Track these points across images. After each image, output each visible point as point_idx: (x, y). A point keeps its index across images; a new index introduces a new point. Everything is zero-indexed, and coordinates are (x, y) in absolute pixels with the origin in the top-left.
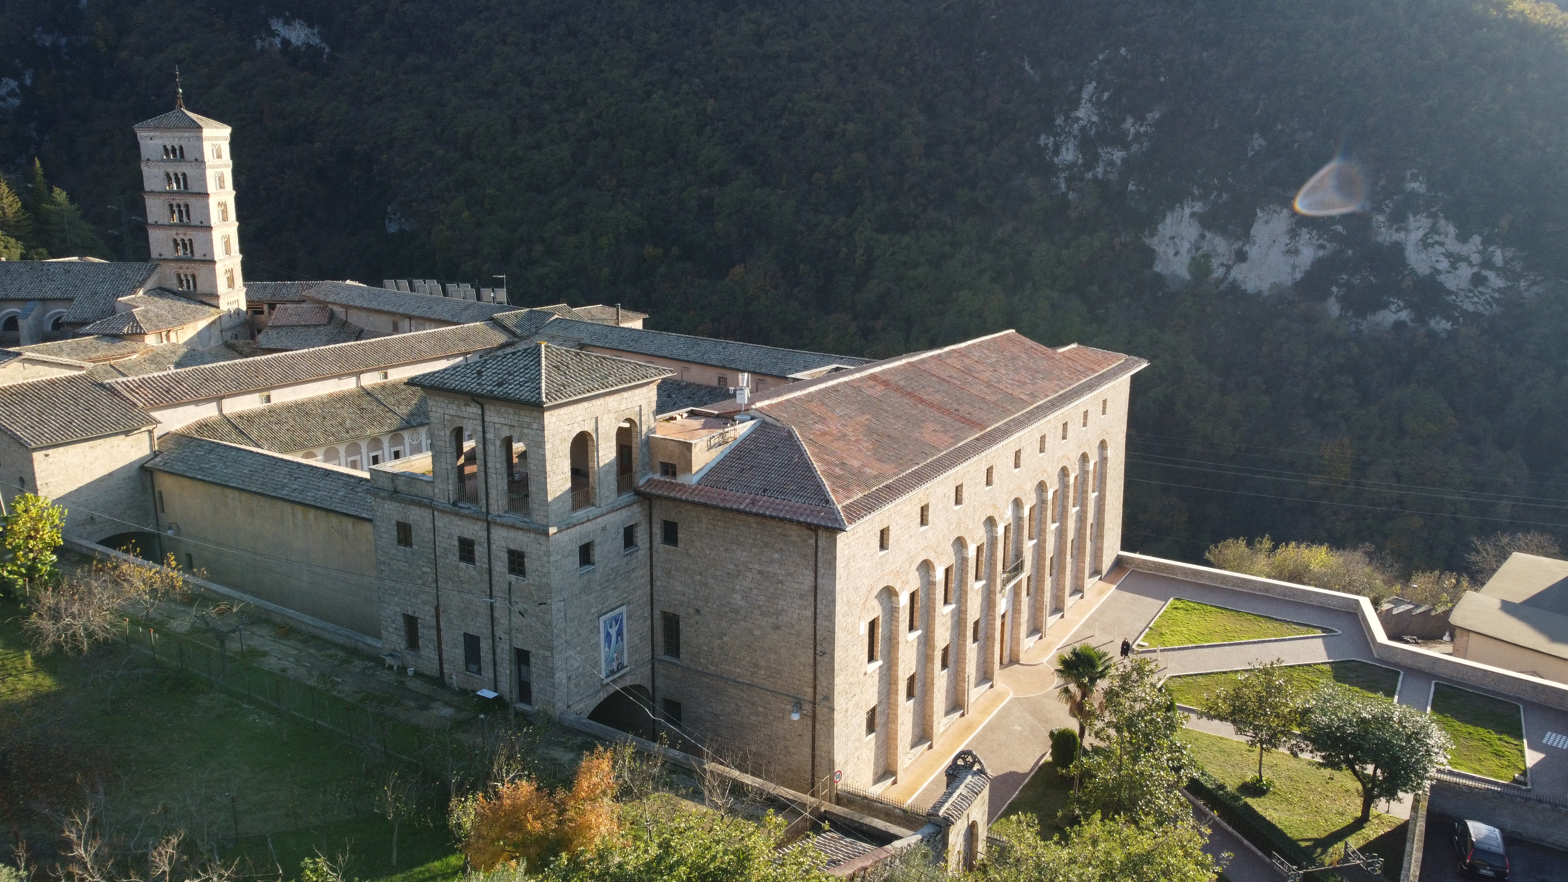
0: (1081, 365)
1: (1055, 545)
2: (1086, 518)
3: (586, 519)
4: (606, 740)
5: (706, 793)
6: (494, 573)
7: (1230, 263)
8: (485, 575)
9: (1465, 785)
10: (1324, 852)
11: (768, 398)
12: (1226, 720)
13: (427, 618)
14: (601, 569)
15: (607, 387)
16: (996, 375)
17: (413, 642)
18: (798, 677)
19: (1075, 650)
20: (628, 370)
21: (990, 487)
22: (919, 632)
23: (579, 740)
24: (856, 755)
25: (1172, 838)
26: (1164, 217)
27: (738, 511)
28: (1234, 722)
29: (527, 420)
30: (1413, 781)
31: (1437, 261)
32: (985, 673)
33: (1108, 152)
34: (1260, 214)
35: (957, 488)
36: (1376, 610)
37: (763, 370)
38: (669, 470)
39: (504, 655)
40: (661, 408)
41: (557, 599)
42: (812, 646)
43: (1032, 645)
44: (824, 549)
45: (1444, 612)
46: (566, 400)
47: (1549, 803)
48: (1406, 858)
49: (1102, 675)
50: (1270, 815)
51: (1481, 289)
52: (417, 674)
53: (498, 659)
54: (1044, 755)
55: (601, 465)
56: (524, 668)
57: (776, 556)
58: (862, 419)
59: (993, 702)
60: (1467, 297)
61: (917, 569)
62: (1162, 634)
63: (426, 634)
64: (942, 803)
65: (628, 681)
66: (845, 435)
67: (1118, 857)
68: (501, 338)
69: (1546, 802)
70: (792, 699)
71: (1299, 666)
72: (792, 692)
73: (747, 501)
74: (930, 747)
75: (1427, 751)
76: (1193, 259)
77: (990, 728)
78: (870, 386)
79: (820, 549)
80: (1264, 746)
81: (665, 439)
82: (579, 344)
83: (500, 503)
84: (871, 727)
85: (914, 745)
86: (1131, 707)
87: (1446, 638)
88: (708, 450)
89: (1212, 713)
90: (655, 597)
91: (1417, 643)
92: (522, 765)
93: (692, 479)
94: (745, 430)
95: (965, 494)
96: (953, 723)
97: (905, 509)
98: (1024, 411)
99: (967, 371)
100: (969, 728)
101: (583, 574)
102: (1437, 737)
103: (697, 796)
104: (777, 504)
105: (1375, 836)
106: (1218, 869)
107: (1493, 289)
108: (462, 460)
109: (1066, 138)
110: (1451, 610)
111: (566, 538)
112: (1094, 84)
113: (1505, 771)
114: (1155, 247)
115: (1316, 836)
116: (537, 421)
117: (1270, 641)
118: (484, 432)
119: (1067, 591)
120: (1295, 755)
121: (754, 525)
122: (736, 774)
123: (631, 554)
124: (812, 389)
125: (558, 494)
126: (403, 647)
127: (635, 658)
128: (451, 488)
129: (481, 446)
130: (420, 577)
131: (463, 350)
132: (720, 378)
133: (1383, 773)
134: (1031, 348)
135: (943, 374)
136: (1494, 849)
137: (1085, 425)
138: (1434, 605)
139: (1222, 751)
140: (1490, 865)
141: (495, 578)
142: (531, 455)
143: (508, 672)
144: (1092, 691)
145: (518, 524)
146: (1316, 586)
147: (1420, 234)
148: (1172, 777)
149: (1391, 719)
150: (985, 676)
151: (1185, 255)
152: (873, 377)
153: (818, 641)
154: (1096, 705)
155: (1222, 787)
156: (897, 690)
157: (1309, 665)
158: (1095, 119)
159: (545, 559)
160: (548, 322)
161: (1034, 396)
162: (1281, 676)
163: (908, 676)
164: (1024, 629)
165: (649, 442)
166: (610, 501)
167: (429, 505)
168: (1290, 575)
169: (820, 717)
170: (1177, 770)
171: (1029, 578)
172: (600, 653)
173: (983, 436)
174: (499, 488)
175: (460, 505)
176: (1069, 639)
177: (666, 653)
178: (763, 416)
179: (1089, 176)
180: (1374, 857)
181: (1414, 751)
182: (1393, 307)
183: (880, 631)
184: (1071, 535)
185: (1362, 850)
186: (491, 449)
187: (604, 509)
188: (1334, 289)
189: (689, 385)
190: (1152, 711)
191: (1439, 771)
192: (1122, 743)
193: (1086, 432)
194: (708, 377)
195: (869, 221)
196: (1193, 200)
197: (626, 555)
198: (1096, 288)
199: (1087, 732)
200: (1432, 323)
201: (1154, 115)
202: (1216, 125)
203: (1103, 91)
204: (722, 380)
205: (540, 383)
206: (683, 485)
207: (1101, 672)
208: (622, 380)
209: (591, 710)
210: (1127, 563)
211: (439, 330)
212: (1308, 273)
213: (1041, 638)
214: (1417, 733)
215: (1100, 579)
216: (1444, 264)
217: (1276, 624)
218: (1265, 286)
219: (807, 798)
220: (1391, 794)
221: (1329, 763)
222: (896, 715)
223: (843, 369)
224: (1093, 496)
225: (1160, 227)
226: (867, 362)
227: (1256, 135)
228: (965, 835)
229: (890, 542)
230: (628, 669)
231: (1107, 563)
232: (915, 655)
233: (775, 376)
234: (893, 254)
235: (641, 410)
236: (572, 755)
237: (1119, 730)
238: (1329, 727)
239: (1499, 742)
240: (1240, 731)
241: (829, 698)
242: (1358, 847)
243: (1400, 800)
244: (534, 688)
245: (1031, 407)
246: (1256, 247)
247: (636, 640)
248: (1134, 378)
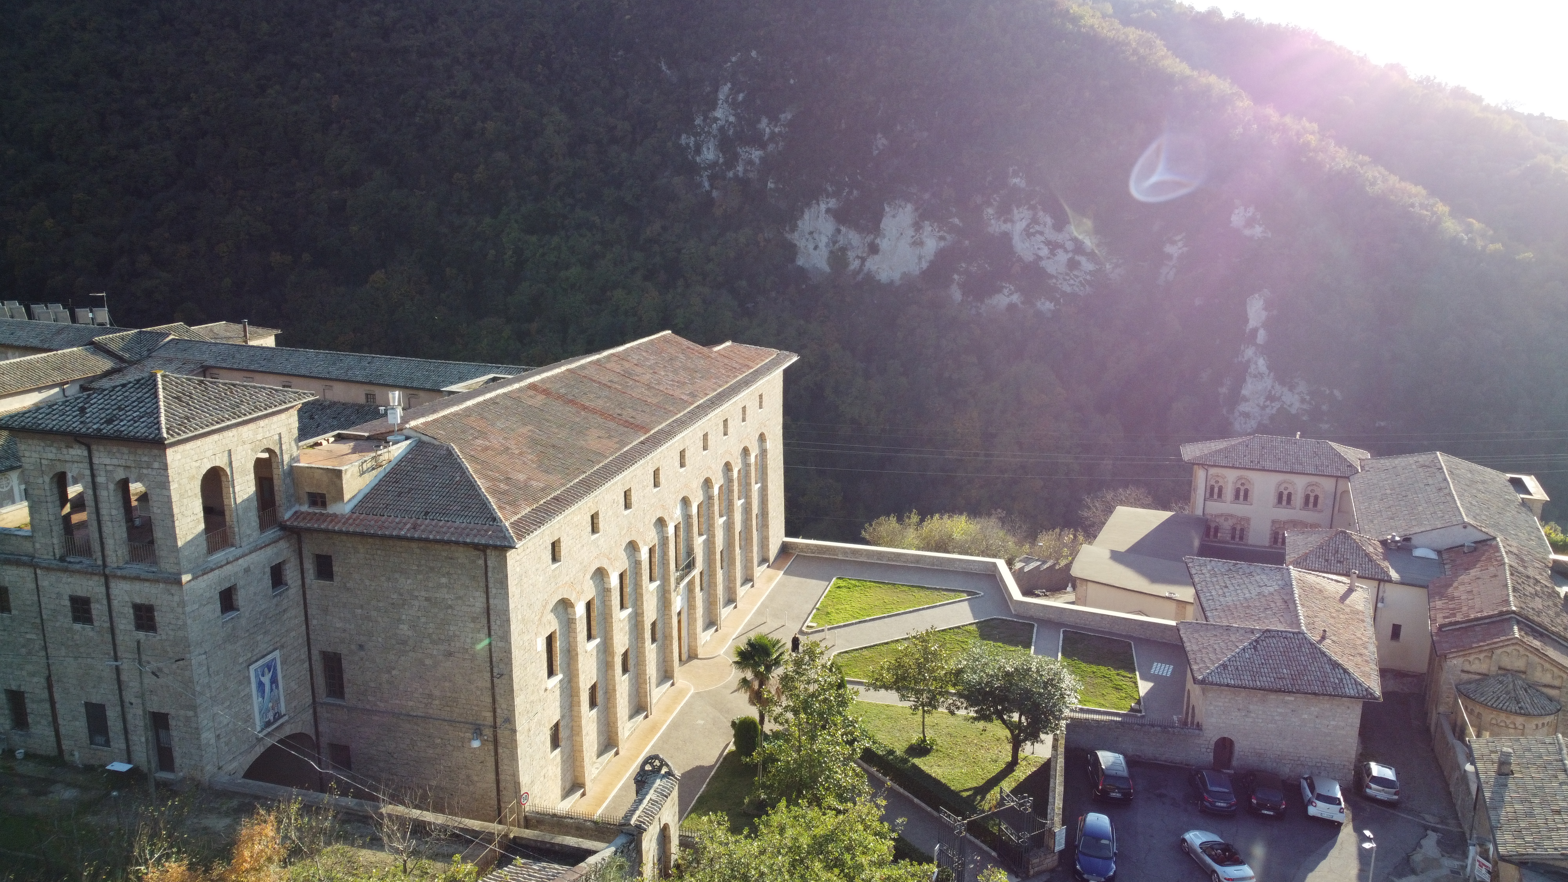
0: (737, 362)
1: (724, 538)
2: (751, 509)
3: (225, 562)
4: (266, 799)
5: (385, 839)
6: (117, 632)
7: (864, 255)
8: (106, 635)
9: (1093, 720)
10: (983, 798)
11: (423, 416)
12: (891, 688)
13: (37, 691)
14: (247, 614)
15: (239, 417)
16: (656, 377)
17: (20, 719)
18: (475, 702)
19: (749, 640)
20: (263, 396)
21: (658, 489)
22: (598, 640)
23: (235, 803)
24: (542, 774)
25: (852, 815)
26: (803, 213)
27: (399, 538)
28: (898, 690)
29: (146, 459)
30: (1051, 723)
31: (1039, 249)
32: (666, 671)
33: (746, 152)
34: (887, 209)
35: (625, 492)
36: (1010, 569)
37: (415, 385)
38: (318, 500)
39: (137, 722)
40: (304, 432)
41: (197, 653)
42: (488, 669)
43: (708, 638)
44: (494, 568)
45: (1066, 565)
46: (191, 434)
47: (1160, 726)
48: (1051, 794)
49: (777, 662)
50: (935, 772)
51: (1076, 273)
52: (28, 756)
53: (130, 727)
54: (727, 745)
55: (239, 501)
56: (162, 733)
57: (444, 580)
58: (524, 430)
59: (676, 700)
60: (1065, 280)
61: (592, 578)
62: (828, 613)
63: (36, 709)
64: (632, 812)
65: (288, 731)
66: (507, 449)
67: (805, 841)
68: (106, 364)
69: (1158, 726)
70: (471, 726)
71: (950, 629)
72: (471, 719)
73: (408, 526)
74: (617, 753)
75: (1061, 694)
76: (831, 252)
77: (675, 726)
78: (531, 397)
79: (490, 569)
80: (926, 708)
81: (311, 468)
82: (202, 367)
83: (119, 553)
84: (555, 742)
85: (600, 754)
86: (806, 689)
87: (1069, 589)
88: (361, 475)
89: (878, 684)
90: (312, 637)
91: (1046, 595)
92: (169, 842)
93: (344, 508)
94: (400, 451)
95: (634, 498)
96: (638, 726)
97: (575, 519)
98: (686, 411)
99: (627, 375)
100: (654, 729)
101: (227, 621)
102: (1068, 680)
103: (375, 843)
104: (442, 527)
105: (1024, 777)
106: (895, 835)
107: (1085, 272)
108: (67, 509)
109: (706, 137)
110: (1071, 563)
111: (203, 585)
112: (729, 85)
113: (1124, 702)
114: (796, 242)
115: (976, 785)
116: (158, 459)
117: (923, 609)
118: (93, 476)
119: (739, 582)
120: (952, 713)
121: (417, 551)
122: (416, 813)
123: (280, 594)
124: (470, 403)
125: (189, 538)
126: (8, 727)
127: (293, 705)
128: (57, 540)
129: (90, 492)
130: (23, 646)
131: (58, 380)
132: (367, 395)
133: (1027, 720)
134: (688, 348)
135: (605, 380)
136: (1120, 773)
137: (744, 420)
138: (1057, 559)
139: (889, 718)
140: (1118, 788)
141: (120, 638)
142: (153, 497)
143: (143, 739)
144: (768, 678)
145: (143, 575)
146: (960, 553)
147: (1024, 224)
148: (847, 750)
149: (1029, 669)
150: (666, 676)
151: (824, 249)
152: (532, 387)
153: (494, 663)
154: (773, 692)
155: (891, 752)
156: (579, 702)
157: (958, 627)
158: (732, 119)
159: (180, 610)
160: (162, 343)
161: (694, 396)
162: (935, 641)
163: (589, 686)
164: (700, 623)
165: (293, 472)
166: (251, 540)
167: (31, 563)
168: (936, 545)
169: (501, 740)
170: (851, 743)
171: (701, 573)
172: (252, 705)
173: (647, 439)
174: (117, 537)
175: (68, 559)
176: (743, 629)
177: (327, 696)
178: (419, 435)
179: (730, 174)
180: (1025, 798)
181: (1051, 696)
182: (1006, 291)
183: (558, 645)
184: (738, 527)
185: (1015, 791)
186: (103, 494)
187: (246, 549)
188: (956, 277)
189: (333, 404)
190: (825, 690)
191: (1072, 711)
192: (800, 724)
193: (746, 427)
194: (355, 395)
195: (516, 221)
196: (827, 198)
197: (276, 596)
198: (744, 283)
199: (766, 719)
200: (1039, 304)
201: (786, 116)
202: (843, 126)
203: (738, 92)
204: (370, 397)
205: (158, 417)
206: (335, 515)
207: (775, 659)
208: (256, 407)
209: (246, 767)
210: (792, 548)
211: (25, 358)
212: (932, 263)
213: (716, 630)
214: (1052, 680)
215: (768, 567)
216: (1045, 251)
217: (928, 592)
218: (896, 276)
219: (495, 827)
220: (1033, 736)
221: (983, 716)
222: (580, 726)
223: (500, 378)
224: (756, 487)
225: (799, 223)
226: (526, 370)
227: (879, 136)
228: (658, 839)
229: (562, 554)
230: (286, 718)
231: (773, 551)
232: (595, 664)
233: (429, 390)
234: (543, 255)
235: (280, 438)
236: (228, 821)
237: (796, 713)
238: (980, 684)
239: (1117, 677)
240: (903, 697)
241: (510, 720)
242: (1011, 789)
243: (1042, 742)
244: (177, 754)
245: (692, 407)
246: (886, 240)
247: (294, 686)
248: (786, 372)
